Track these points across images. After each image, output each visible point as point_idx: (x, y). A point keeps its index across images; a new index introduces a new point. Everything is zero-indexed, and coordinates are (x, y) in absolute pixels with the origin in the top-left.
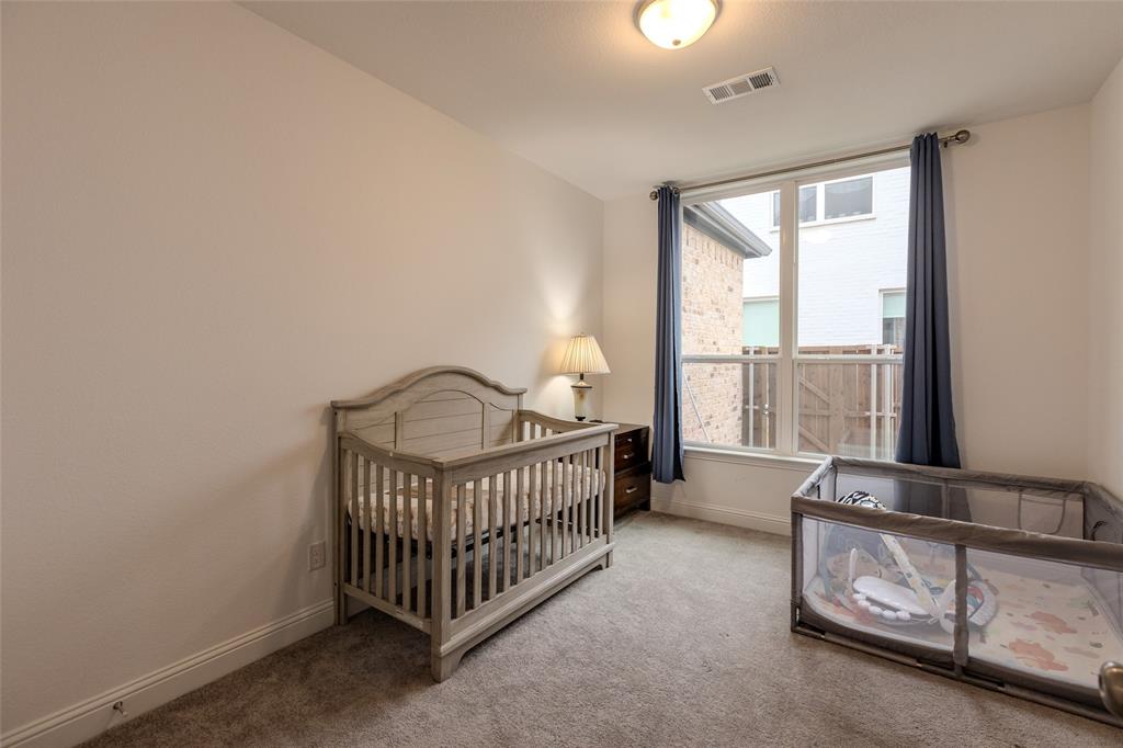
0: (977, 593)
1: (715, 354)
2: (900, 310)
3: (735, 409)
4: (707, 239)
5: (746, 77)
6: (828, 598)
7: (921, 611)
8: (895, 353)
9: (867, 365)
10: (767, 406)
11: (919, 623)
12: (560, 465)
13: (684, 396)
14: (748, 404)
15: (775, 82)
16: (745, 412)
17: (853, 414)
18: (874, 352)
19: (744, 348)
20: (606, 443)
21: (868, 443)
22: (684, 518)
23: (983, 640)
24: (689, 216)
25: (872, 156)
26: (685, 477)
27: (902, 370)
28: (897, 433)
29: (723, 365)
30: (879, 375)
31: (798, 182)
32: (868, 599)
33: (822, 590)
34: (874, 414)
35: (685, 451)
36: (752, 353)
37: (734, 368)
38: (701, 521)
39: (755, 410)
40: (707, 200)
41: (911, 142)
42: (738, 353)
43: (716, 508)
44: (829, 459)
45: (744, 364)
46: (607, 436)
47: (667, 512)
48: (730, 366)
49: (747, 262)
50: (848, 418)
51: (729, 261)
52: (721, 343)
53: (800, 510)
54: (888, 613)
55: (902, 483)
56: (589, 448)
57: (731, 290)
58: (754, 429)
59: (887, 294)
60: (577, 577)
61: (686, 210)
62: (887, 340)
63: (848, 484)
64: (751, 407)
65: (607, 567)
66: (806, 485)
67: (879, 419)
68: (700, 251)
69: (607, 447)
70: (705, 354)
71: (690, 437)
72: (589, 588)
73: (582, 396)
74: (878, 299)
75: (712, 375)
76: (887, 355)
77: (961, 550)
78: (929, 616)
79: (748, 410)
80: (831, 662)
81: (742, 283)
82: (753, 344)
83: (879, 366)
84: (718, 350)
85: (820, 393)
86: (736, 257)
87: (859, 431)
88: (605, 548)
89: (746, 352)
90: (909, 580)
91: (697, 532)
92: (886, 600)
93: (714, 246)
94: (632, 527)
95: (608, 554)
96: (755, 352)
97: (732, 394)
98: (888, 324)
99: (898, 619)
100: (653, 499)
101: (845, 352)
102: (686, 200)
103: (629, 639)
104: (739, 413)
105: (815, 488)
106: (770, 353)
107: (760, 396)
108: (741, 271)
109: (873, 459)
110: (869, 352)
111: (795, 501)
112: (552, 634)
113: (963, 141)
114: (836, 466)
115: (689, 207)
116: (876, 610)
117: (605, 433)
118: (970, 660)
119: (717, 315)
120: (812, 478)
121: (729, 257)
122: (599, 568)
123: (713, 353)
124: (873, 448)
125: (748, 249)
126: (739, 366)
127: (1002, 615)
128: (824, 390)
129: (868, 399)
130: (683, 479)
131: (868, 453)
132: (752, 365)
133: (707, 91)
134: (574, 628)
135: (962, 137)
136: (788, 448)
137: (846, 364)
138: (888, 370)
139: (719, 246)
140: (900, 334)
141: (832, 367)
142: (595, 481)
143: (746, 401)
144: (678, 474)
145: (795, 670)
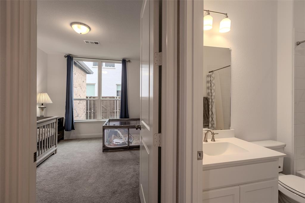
0: (131, 138)
1: (80, 98)
2: (120, 89)
3: (84, 112)
4: (78, 68)
5: (94, 41)
6: (109, 145)
7: (123, 142)
8: (119, 98)
9: (114, 101)
10: (92, 111)
11: (123, 143)
12: (38, 129)
13: (74, 108)
14: (88, 110)
15: (99, 44)
16: (87, 113)
17: (111, 111)
18: (115, 98)
19: (87, 96)
20: (56, 121)
21: (114, 116)
22: (74, 139)
23: (131, 144)
24: (75, 64)
25: (116, 60)
26: (75, 129)
27: (120, 102)
28: (120, 114)
29: (82, 101)
30: (116, 103)
31: (102, 62)
32: (116, 142)
33: (108, 144)
34: (115, 111)
35: (75, 122)
36: (89, 98)
37: (84, 102)
38: (79, 139)
39: (89, 112)
40: (80, 61)
41: (122, 60)
42: (85, 98)
43: (83, 135)
44: (108, 120)
45: (87, 100)
46: (56, 119)
47: (69, 139)
48: (83, 101)
49: (87, 75)
50: (110, 112)
51: (83, 74)
52: (81, 95)
53: (104, 128)
54: (119, 143)
55: (120, 122)
56: (49, 123)
57: (83, 82)
58: (89, 117)
59: (118, 85)
60: (45, 160)
61: (74, 62)
62: (118, 95)
63: (112, 124)
64: (89, 111)
65: (56, 153)
66: (105, 124)
67: (116, 112)
68: (76, 72)
69: (56, 122)
70: (77, 98)
71: (75, 119)
72: (52, 159)
73: (43, 110)
74: (116, 86)
75: (79, 103)
76: (118, 98)
77: (128, 129)
78: (124, 142)
79: (88, 112)
80: (110, 154)
81: (86, 80)
82: (89, 95)
83: (116, 101)
84: (80, 97)
85: (105, 107)
86: (85, 73)
87: (113, 114)
88: (55, 148)
89: (87, 98)
90: (122, 137)
91: (79, 141)
92: (118, 142)
93: (79, 70)
94: (60, 144)
95: (56, 150)
96: (90, 98)
97: (84, 108)
98: (118, 92)
99: (120, 144)
100: (65, 136)
101: (110, 98)
102: (75, 60)
103: (68, 164)
104: (85, 113)
105: (106, 124)
106: (93, 98)
107: (91, 108)
108: (86, 77)
109: (115, 118)
110: (114, 98)
111: (103, 127)
112: (45, 170)
113: (129, 62)
114: (110, 121)
115: (75, 61)
116: (117, 143)
117: (55, 119)
118: (130, 146)
119: (80, 88)
120: (106, 123)
121: (83, 73)
122: (54, 154)
123: (79, 98)
124: (115, 117)
125: (87, 72)
126: (85, 101)
127: (134, 140)
128: (105, 106)
129: (114, 108)
130: (74, 130)
131: (114, 118)
132: (89, 101)
133: (84, 41)
134: (52, 167)
135: (129, 61)
136: (99, 118)
137: (110, 100)
138: (118, 101)
139: (81, 70)
140: (120, 94)
141: (107, 101)
142: (53, 131)
143: (87, 110)
144: (73, 128)
145: (104, 157)
